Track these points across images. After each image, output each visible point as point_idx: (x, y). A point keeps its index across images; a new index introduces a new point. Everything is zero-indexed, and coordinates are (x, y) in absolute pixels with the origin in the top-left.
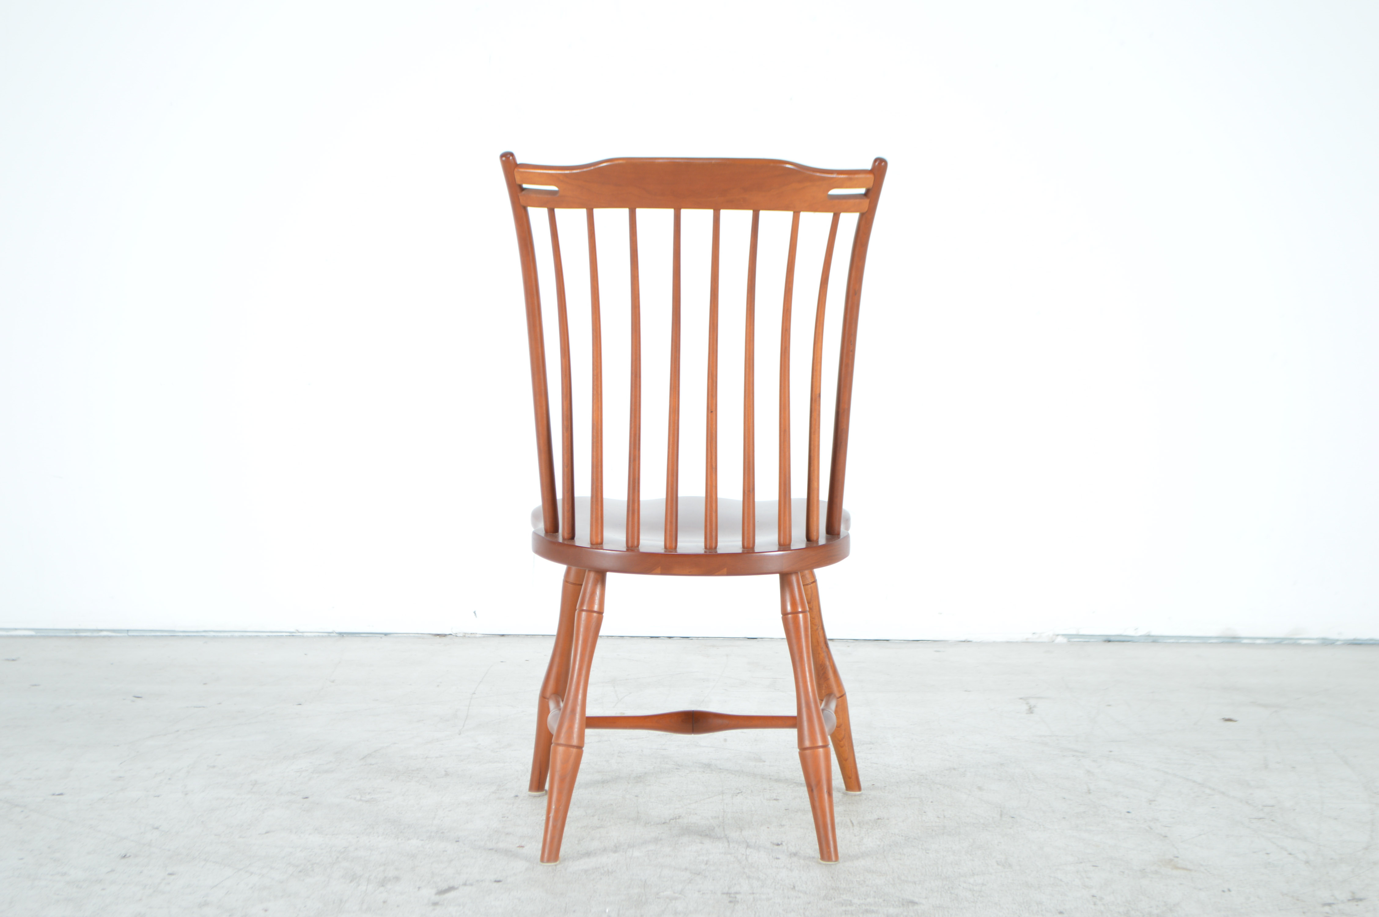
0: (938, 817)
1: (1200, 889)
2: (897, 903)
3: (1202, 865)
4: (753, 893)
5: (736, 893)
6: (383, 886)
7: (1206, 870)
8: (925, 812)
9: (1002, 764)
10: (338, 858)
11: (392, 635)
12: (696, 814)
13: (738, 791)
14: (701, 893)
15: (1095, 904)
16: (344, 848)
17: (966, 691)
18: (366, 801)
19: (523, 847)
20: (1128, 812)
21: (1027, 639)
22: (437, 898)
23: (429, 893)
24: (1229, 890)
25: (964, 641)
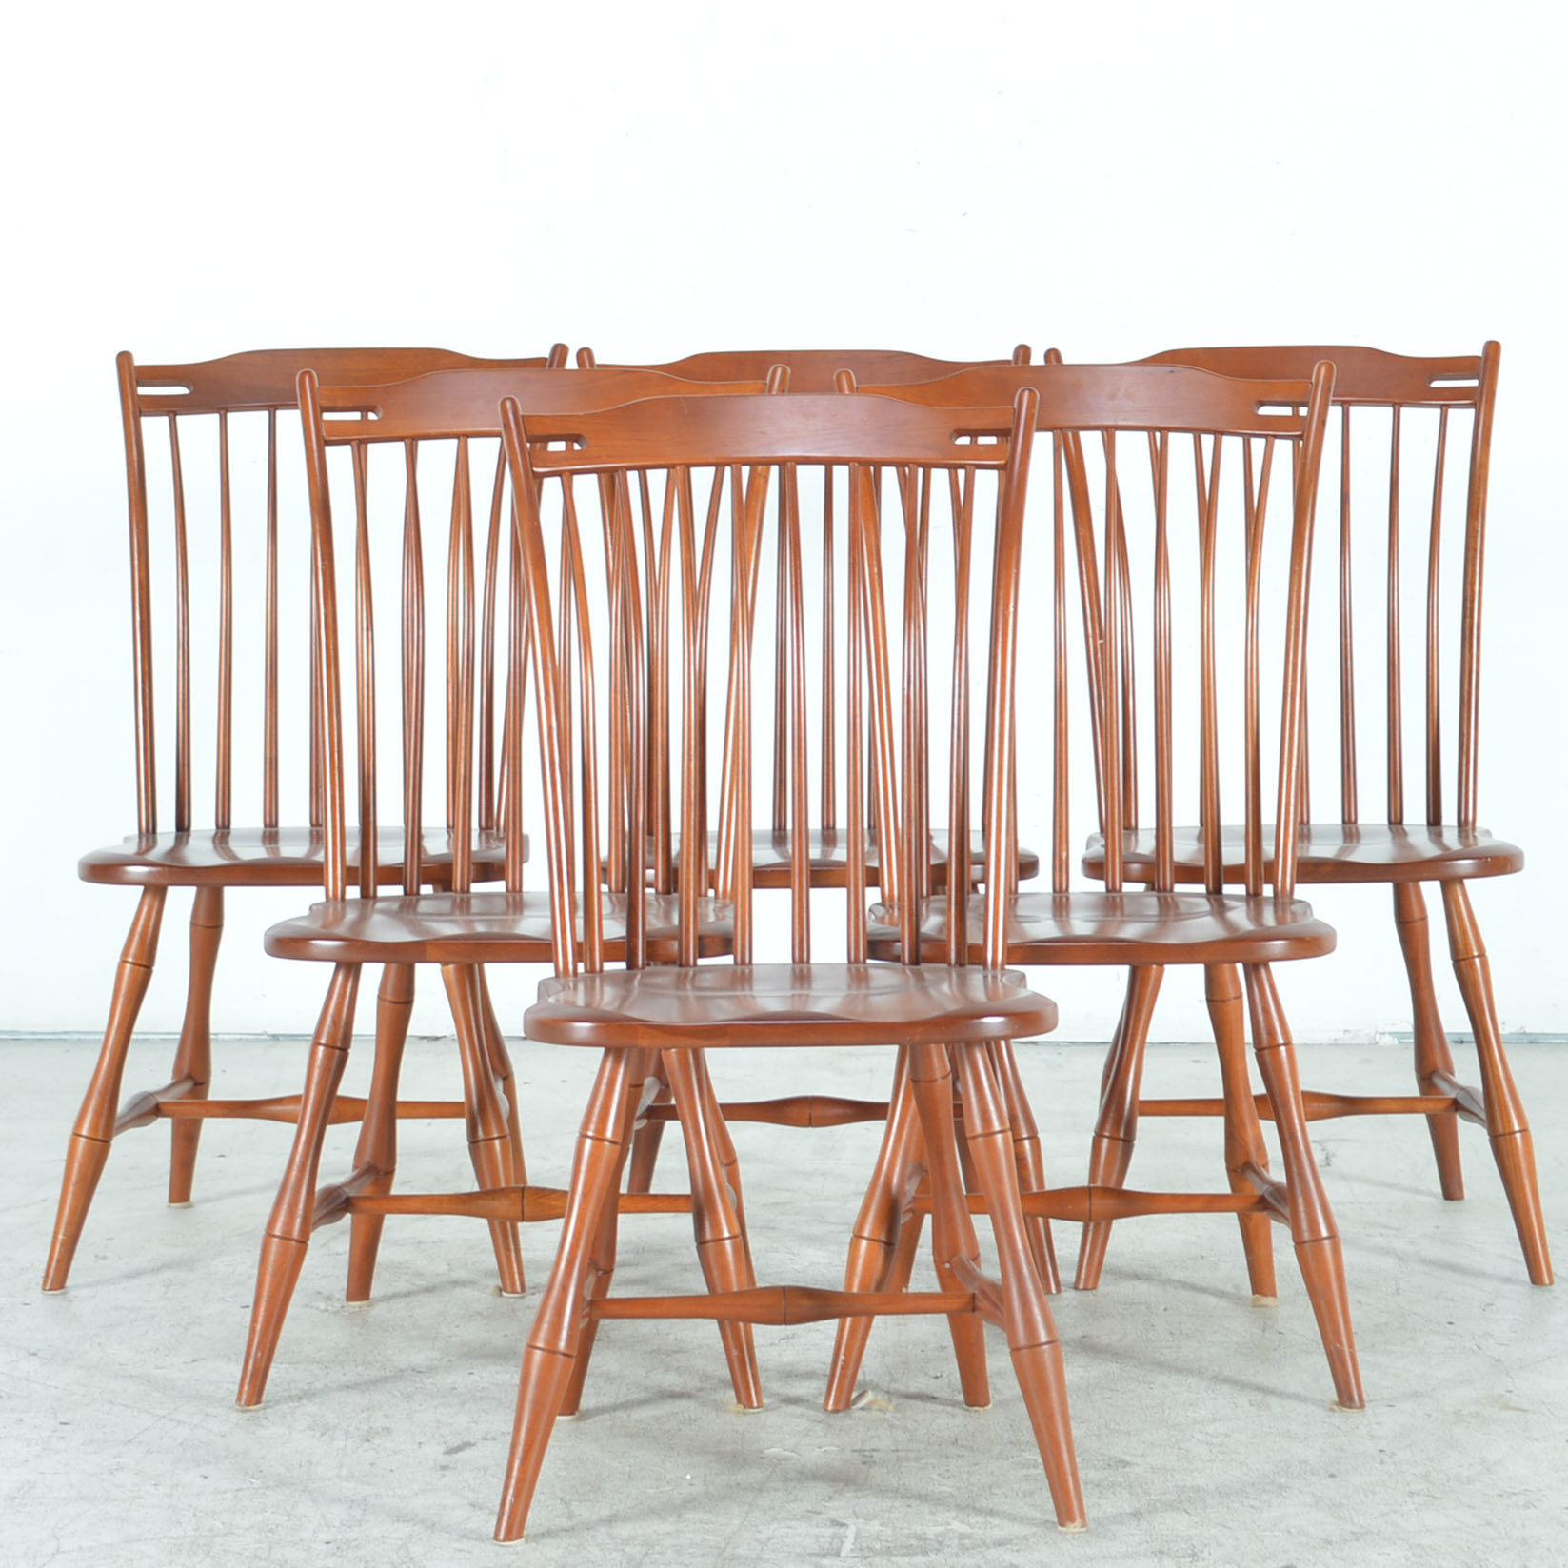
1: (1536, 1439)
3: (1543, 1403)
4: (897, 1450)
6: (368, 1440)
7: (1548, 1409)
22: (446, 1460)
23: (435, 1451)
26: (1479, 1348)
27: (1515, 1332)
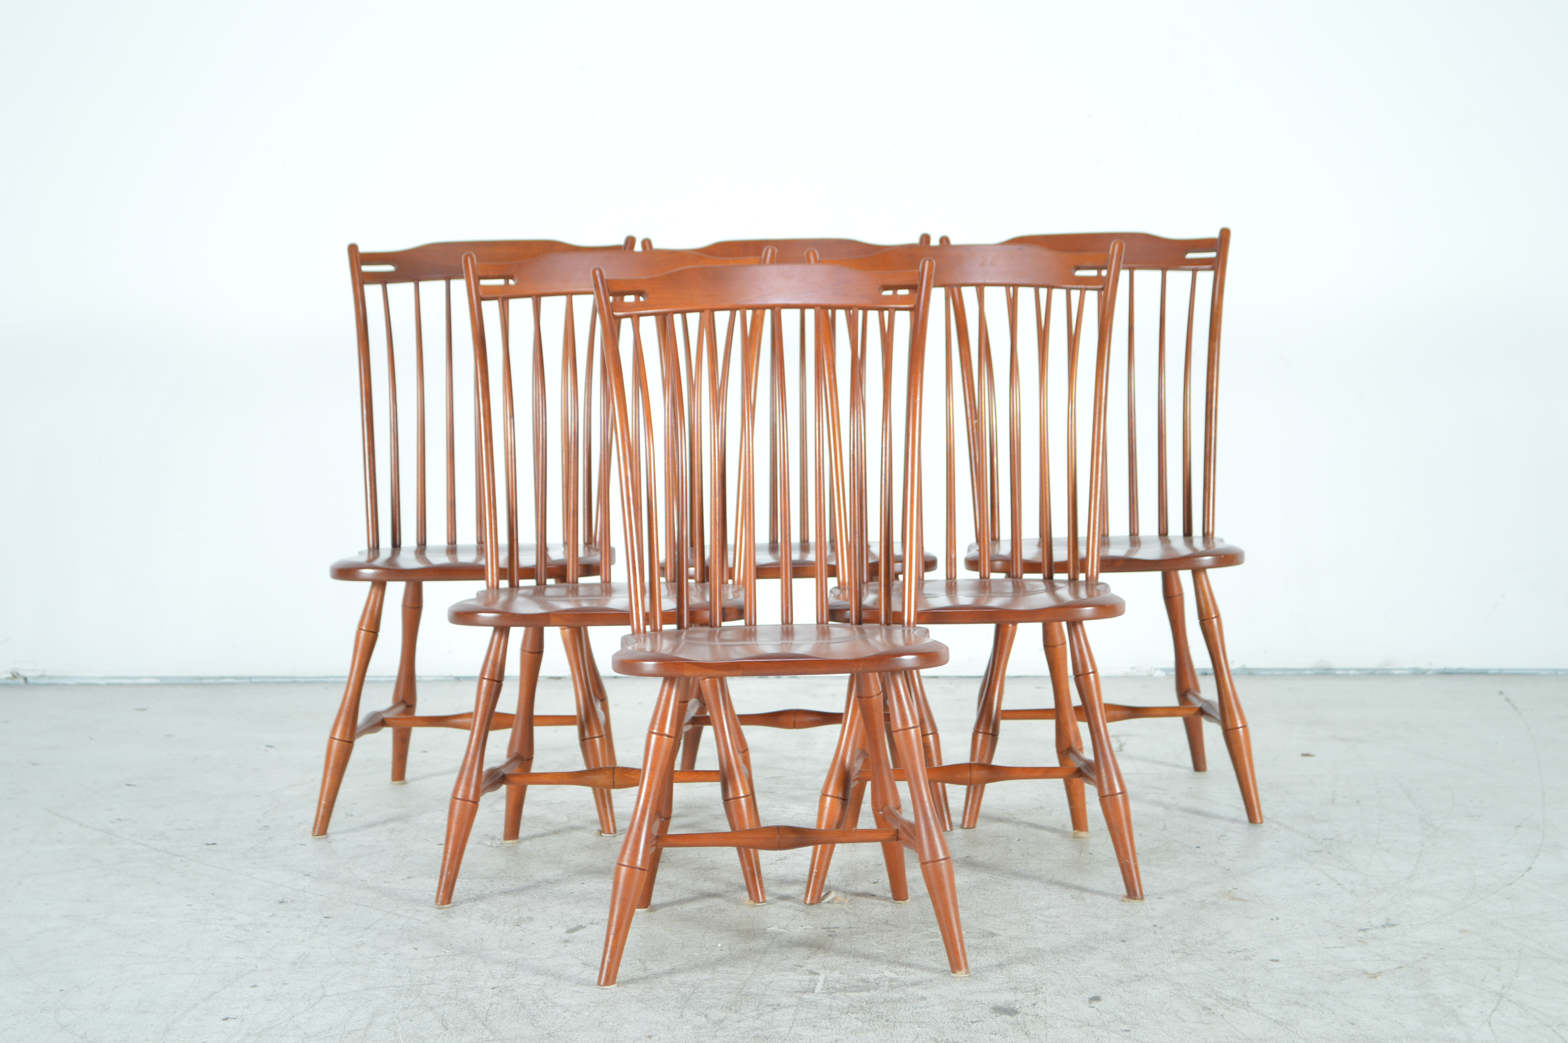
0: (1022, 855)
1: (1251, 918)
3: (1257, 896)
8: (1010, 850)
12: (800, 855)
20: (1198, 847)
21: (1126, 673)
22: (567, 936)
23: (560, 931)
24: (1277, 919)
26: (1217, 863)
27: (1239, 852)
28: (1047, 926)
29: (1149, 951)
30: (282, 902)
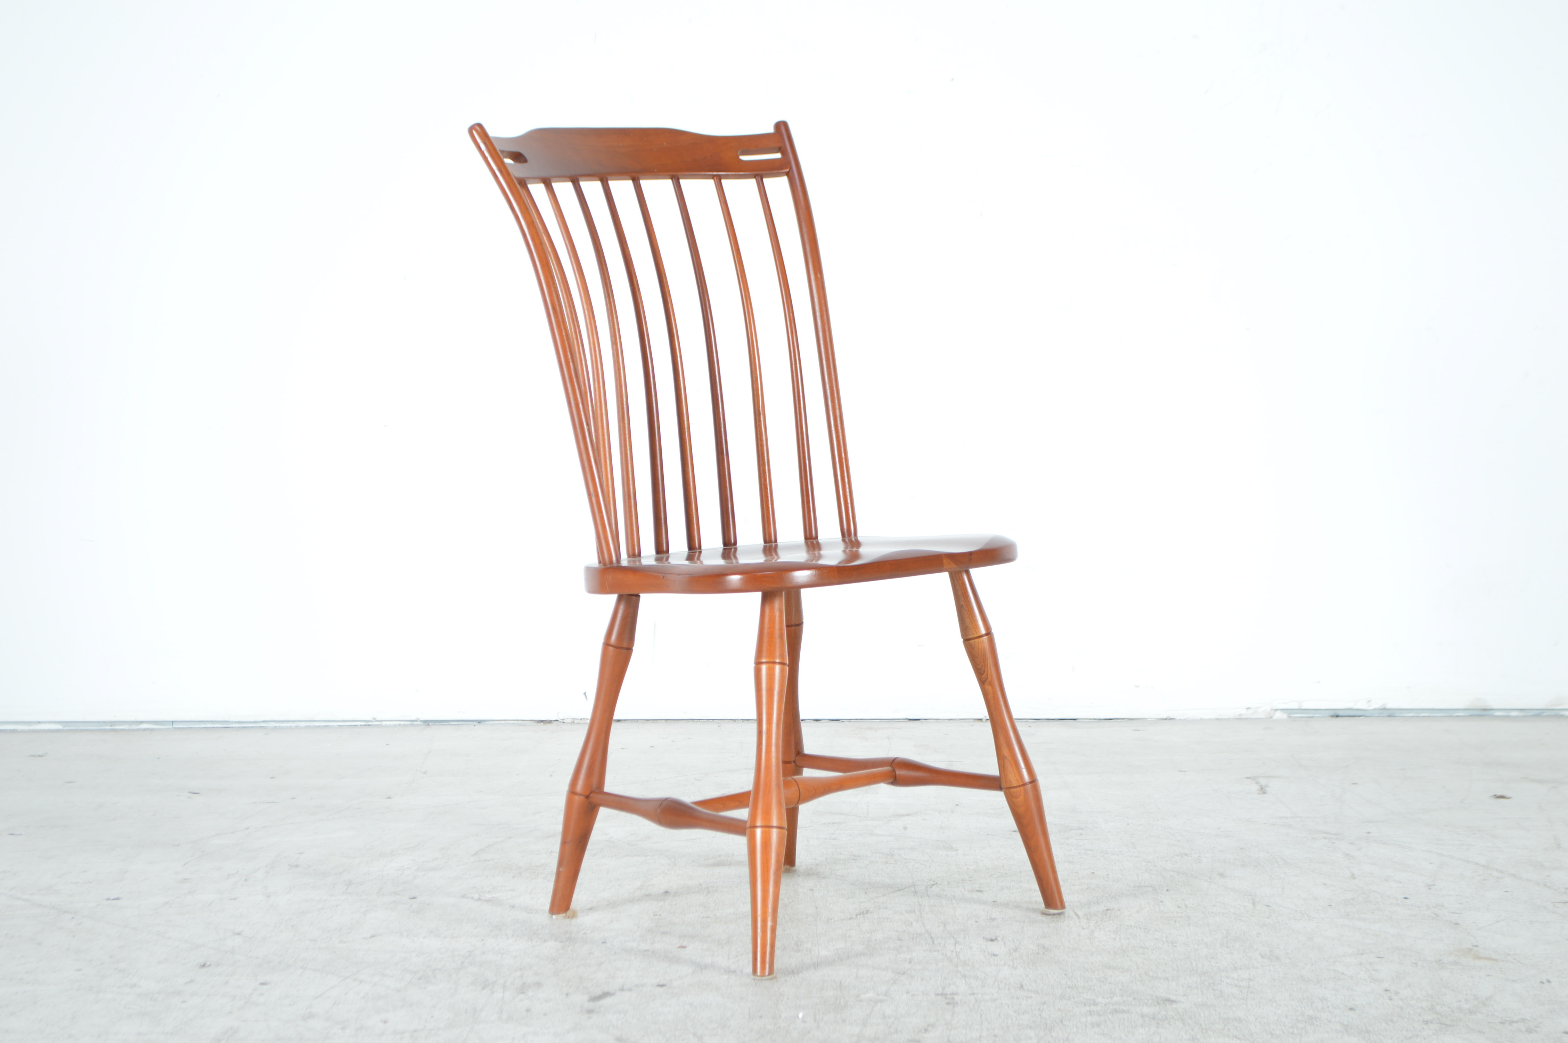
0: (1179, 907)
1: (1514, 981)
2: (1150, 1001)
3: (1508, 955)
4: (974, 994)
5: (953, 994)
6: (523, 993)
7: (1514, 959)
8: (1162, 902)
9: (1242, 849)
10: (463, 963)
11: (486, 723)
12: (886, 908)
13: (932, 883)
14: (910, 994)
15: (1390, 999)
16: (469, 952)
17: (1180, 771)
18: (487, 901)
19: (684, 947)
20: (1406, 898)
21: (1240, 715)
24: (1549, 981)
25: (1166, 719)
26: (1437, 916)
28: (1241, 991)
29: (1392, 1021)
30: (204, 965)
